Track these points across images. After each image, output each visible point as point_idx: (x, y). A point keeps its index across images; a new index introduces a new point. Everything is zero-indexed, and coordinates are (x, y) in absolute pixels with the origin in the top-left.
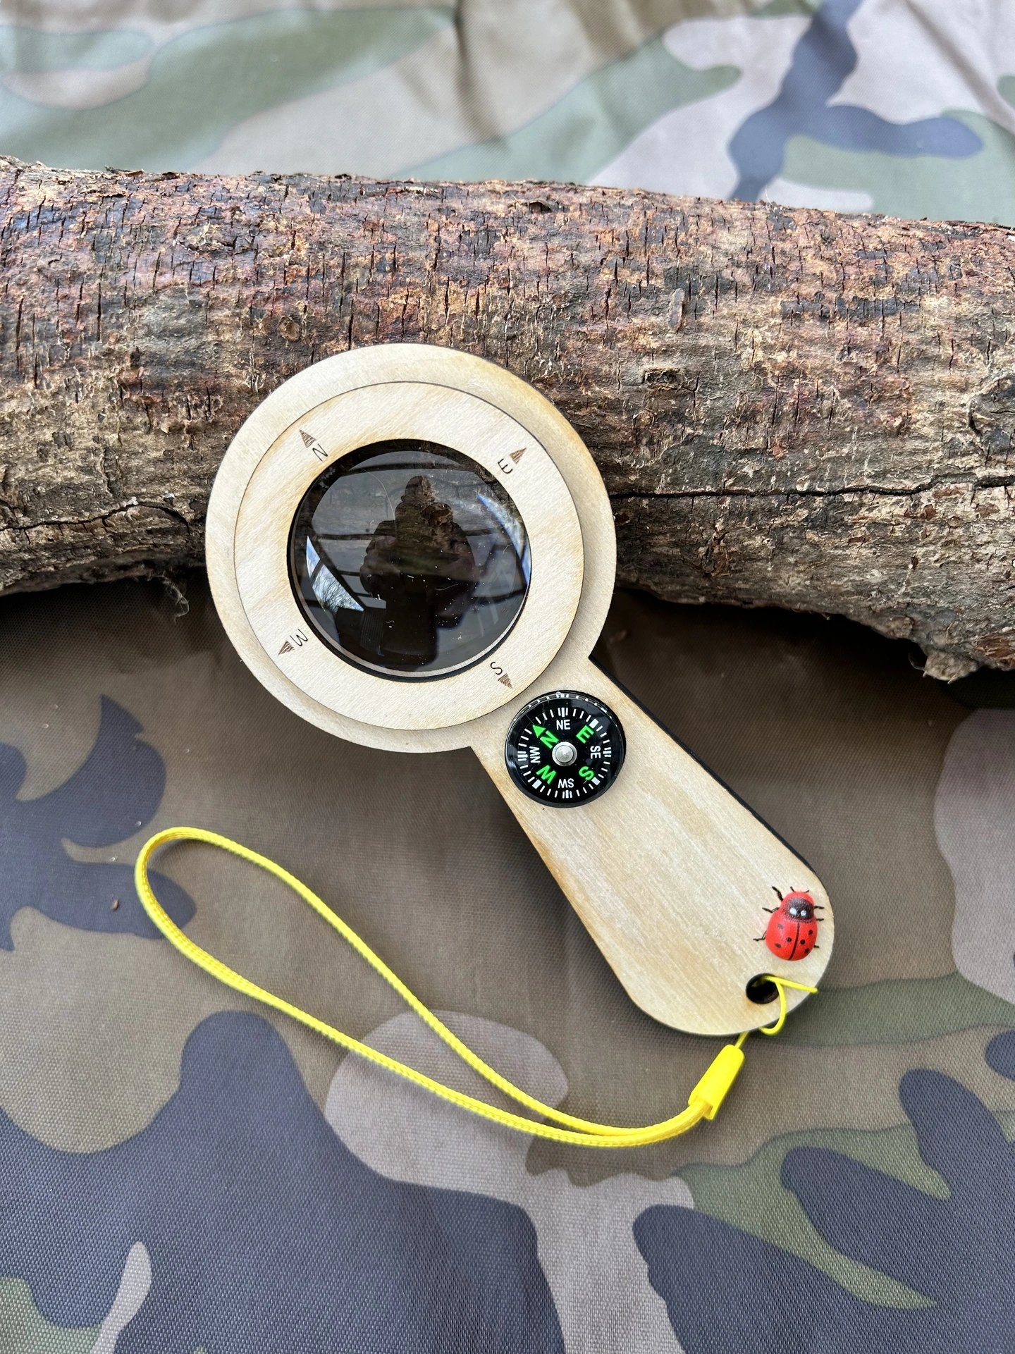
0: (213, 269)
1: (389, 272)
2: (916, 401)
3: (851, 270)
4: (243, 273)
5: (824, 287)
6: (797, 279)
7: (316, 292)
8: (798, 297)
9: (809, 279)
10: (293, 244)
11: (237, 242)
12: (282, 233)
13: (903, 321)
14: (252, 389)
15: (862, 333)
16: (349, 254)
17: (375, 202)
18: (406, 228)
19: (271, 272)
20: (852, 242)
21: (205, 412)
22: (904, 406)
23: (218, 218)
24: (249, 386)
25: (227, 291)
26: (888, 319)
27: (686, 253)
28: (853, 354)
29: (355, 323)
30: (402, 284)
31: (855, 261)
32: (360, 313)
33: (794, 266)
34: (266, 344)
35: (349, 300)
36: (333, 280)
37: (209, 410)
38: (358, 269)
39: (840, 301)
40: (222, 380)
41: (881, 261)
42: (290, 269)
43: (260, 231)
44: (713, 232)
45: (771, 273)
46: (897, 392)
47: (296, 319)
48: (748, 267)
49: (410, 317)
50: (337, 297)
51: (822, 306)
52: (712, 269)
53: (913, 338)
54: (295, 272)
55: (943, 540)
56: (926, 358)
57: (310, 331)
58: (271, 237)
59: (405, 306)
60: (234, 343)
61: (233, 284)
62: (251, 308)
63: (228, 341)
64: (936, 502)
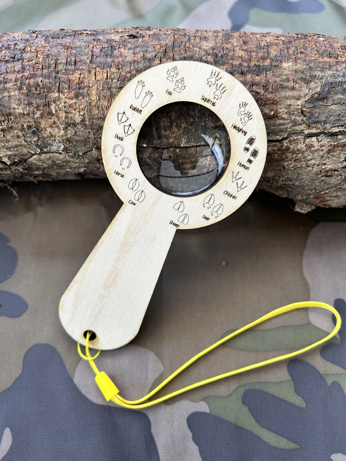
0: (6, 67)
1: (73, 65)
2: (279, 104)
3: (253, 54)
4: (17, 68)
5: (242, 62)
6: (232, 59)
7: (45, 74)
8: (232, 66)
9: (237, 58)
10: (37, 56)
11: (16, 57)
12: (33, 52)
13: (274, 73)
14: (24, 113)
15: (257, 78)
16: (58, 59)
17: (70, 38)
18: (80, 48)
19: (28, 68)
20: (255, 43)
21: (7, 123)
22: (275, 107)
23: (9, 48)
24: (23, 112)
25: (12, 76)
26: (268, 73)
27: (189, 51)
28: (254, 87)
29: (61, 86)
30: (78, 69)
31: (255, 50)
32: (62, 82)
33: (231, 54)
34: (28, 96)
35: (58, 77)
36: (52, 69)
37: (9, 122)
38: (61, 65)
39: (249, 66)
40: (12, 110)
41: (266, 50)
42: (35, 66)
43: (24, 52)
44: (200, 42)
45: (222, 57)
46: (272, 101)
47: (38, 85)
48: (213, 55)
49: (82, 82)
50: (53, 76)
51: (242, 69)
52: (198, 57)
53: (278, 79)
54: (37, 67)
55: (294, 159)
56: (283, 87)
57: (44, 90)
58: (28, 54)
59: (79, 78)
60: (16, 96)
61: (14, 73)
62: (21, 82)
63: (13, 95)
64: (290, 144)
